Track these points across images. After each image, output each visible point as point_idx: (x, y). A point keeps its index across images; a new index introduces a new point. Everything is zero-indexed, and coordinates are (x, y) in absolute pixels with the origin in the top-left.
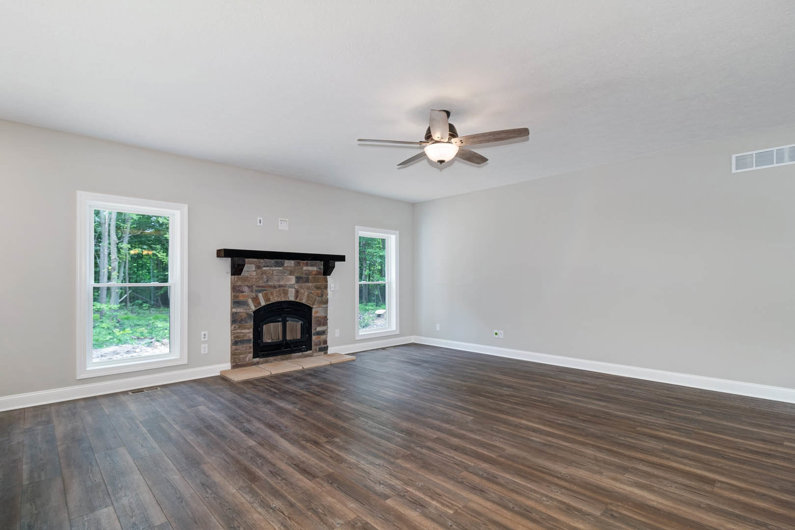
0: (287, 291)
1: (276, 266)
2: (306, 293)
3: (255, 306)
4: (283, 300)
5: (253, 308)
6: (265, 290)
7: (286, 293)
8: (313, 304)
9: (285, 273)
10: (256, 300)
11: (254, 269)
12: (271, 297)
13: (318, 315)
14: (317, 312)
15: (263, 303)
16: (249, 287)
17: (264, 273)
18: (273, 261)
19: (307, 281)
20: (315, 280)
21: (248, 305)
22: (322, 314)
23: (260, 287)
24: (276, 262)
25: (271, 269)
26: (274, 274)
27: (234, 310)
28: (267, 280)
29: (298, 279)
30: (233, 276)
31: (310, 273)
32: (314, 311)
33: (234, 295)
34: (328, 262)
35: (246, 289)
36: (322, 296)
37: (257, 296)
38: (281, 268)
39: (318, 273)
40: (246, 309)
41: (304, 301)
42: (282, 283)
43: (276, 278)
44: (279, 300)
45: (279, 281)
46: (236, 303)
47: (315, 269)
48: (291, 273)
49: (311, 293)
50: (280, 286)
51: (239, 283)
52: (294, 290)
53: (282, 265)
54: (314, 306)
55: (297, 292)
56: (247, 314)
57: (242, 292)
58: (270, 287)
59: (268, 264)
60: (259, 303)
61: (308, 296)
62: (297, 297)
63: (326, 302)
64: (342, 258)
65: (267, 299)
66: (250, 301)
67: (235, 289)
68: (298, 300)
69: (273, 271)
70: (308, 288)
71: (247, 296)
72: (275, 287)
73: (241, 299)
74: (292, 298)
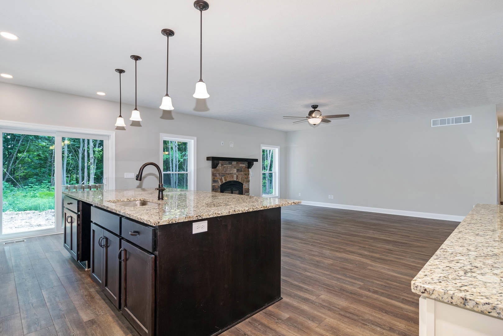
0: (233, 176)
1: (229, 164)
2: (241, 177)
3: (221, 183)
4: (232, 180)
5: (220, 184)
6: (225, 175)
7: (233, 177)
8: (244, 182)
9: (232, 168)
10: (221, 180)
11: (220, 166)
12: (227, 179)
13: (245, 187)
14: (245, 186)
15: (224, 182)
16: (219, 174)
17: (224, 167)
18: (228, 162)
19: (241, 171)
20: (245, 171)
21: (218, 182)
22: (247, 187)
23: (223, 174)
24: (229, 162)
25: (227, 165)
26: (228, 168)
27: (213, 184)
28: (226, 171)
29: (238, 170)
30: (213, 169)
31: (242, 167)
32: (244, 185)
33: (213, 178)
34: (250, 163)
35: (218, 175)
36: (247, 179)
37: (222, 178)
38: (231, 165)
39: (246, 168)
40: (218, 184)
41: (240, 181)
42: (231, 172)
43: (229, 170)
44: (230, 180)
45: (230, 171)
46: (214, 181)
47: (244, 165)
48: (235, 168)
49: (243, 177)
50: (230, 174)
51: (215, 172)
52: (236, 175)
53: (231, 164)
54: (244, 183)
55: (237, 176)
56: (218, 186)
57: (216, 176)
58: (227, 174)
59: (226, 163)
60: (223, 181)
61: (242, 179)
62: (237, 178)
63: (249, 181)
64: (256, 160)
65: (225, 180)
66: (219, 180)
67: (214, 175)
68: (237, 180)
69: (228, 166)
70: (242, 174)
71: (218, 178)
72: (228, 174)
73: (216, 179)
74: (235, 180)
